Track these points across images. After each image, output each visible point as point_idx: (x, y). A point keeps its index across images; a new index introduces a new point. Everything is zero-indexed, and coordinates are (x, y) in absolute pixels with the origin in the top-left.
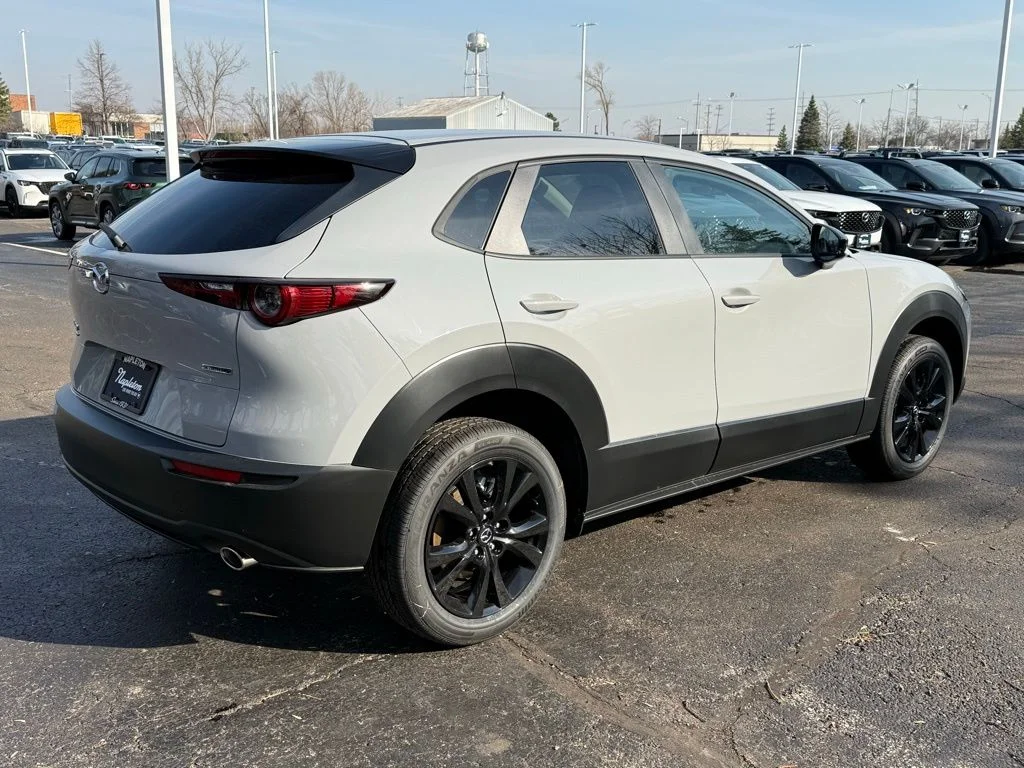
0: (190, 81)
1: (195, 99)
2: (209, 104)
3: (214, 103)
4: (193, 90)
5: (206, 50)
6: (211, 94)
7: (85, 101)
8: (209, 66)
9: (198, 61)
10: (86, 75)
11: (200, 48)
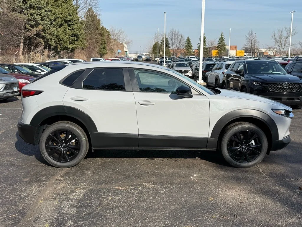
0: (278, 39)
1: (279, 44)
2: (283, 45)
3: (285, 45)
4: (279, 42)
5: (284, 29)
6: (284, 42)
7: (246, 47)
8: (285, 34)
9: (281, 33)
10: (247, 40)
11: (282, 29)
